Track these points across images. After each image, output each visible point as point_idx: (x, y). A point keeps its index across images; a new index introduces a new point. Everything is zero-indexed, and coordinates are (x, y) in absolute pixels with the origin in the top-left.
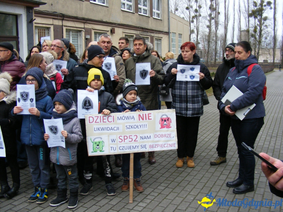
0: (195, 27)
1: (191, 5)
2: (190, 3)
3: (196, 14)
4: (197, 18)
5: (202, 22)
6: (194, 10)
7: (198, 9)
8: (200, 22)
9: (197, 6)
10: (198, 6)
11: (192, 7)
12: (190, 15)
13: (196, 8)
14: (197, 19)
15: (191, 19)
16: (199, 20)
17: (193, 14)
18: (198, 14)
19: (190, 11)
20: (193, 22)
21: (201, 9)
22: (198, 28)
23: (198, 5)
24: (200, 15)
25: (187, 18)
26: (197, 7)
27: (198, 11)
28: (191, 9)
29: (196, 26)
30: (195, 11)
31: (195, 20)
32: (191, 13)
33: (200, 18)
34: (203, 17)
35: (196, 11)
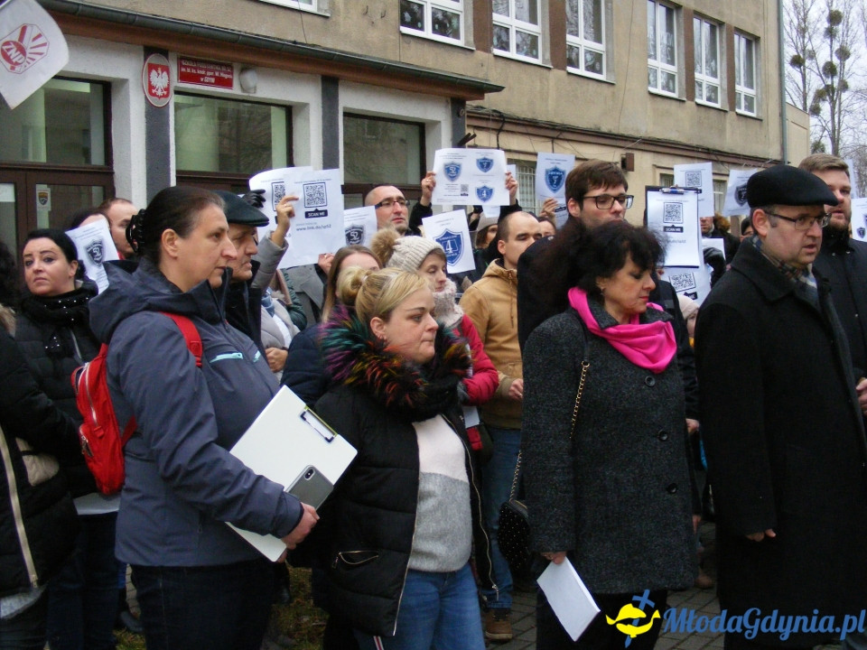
0: (824, 129)
1: (809, 47)
2: (806, 40)
3: (829, 82)
4: (832, 98)
5: (850, 112)
6: (821, 64)
7: (836, 61)
8: (843, 113)
9: (832, 51)
10: (837, 51)
11: (812, 55)
12: (805, 87)
13: (829, 60)
14: (833, 102)
15: (809, 102)
16: (840, 104)
17: (816, 83)
18: (836, 80)
19: (807, 71)
20: (816, 111)
21: (848, 62)
22: (839, 134)
23: (836, 46)
24: (844, 87)
25: (795, 98)
26: (834, 55)
27: (838, 69)
28: (807, 63)
29: (830, 125)
30: (825, 68)
31: (825, 107)
32: (808, 77)
33: (845, 96)
34: (857, 92)
35: (830, 70)
